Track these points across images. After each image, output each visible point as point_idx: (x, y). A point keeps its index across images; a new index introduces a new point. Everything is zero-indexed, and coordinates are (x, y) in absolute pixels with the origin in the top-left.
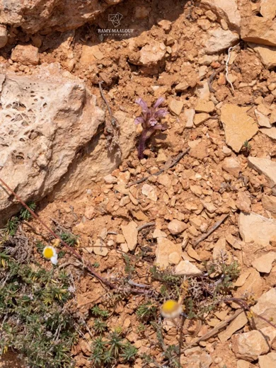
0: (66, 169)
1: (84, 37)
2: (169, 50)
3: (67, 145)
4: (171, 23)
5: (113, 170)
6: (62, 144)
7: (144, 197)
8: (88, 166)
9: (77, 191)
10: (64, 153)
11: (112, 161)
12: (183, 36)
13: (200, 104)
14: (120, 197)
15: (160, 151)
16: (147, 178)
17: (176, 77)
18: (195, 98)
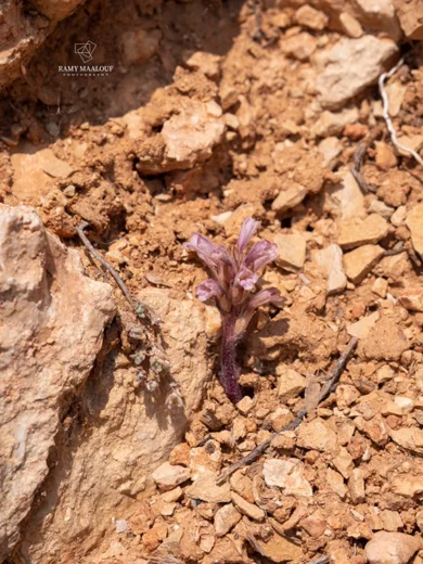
0: (43, 465)
1: (8, 134)
2: (233, 121)
3: (29, 397)
4: (218, 58)
5: (169, 448)
6: (16, 395)
7: (276, 494)
8: (101, 453)
9: (87, 531)
10: (26, 421)
11: (162, 425)
12: (257, 85)
13: (345, 229)
14: (209, 513)
15: (281, 368)
16: (268, 444)
17: (267, 181)
18: (330, 221)
